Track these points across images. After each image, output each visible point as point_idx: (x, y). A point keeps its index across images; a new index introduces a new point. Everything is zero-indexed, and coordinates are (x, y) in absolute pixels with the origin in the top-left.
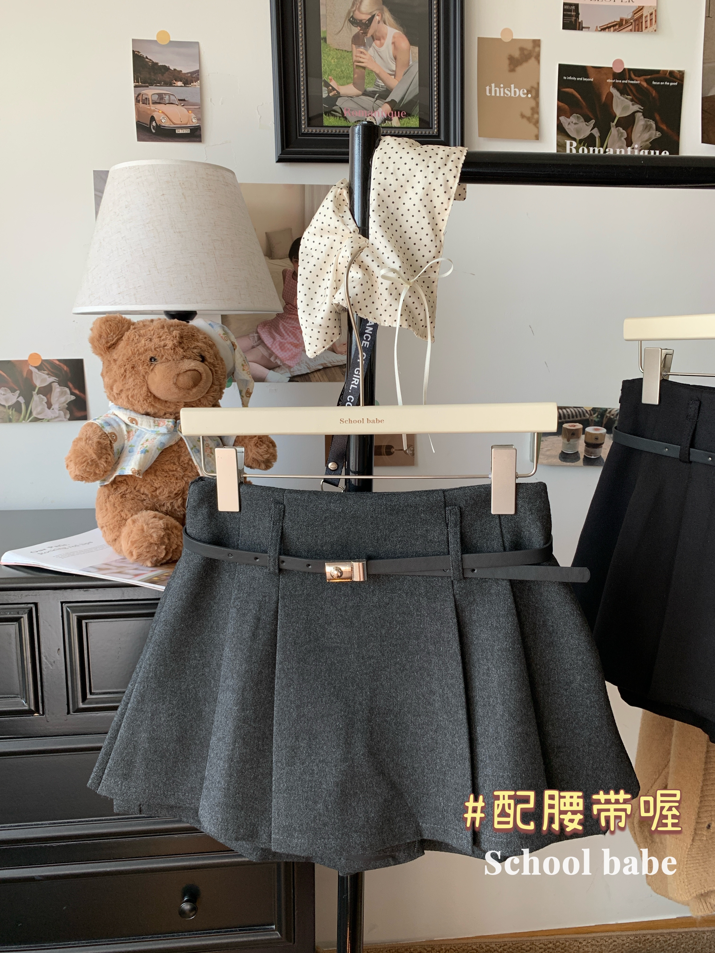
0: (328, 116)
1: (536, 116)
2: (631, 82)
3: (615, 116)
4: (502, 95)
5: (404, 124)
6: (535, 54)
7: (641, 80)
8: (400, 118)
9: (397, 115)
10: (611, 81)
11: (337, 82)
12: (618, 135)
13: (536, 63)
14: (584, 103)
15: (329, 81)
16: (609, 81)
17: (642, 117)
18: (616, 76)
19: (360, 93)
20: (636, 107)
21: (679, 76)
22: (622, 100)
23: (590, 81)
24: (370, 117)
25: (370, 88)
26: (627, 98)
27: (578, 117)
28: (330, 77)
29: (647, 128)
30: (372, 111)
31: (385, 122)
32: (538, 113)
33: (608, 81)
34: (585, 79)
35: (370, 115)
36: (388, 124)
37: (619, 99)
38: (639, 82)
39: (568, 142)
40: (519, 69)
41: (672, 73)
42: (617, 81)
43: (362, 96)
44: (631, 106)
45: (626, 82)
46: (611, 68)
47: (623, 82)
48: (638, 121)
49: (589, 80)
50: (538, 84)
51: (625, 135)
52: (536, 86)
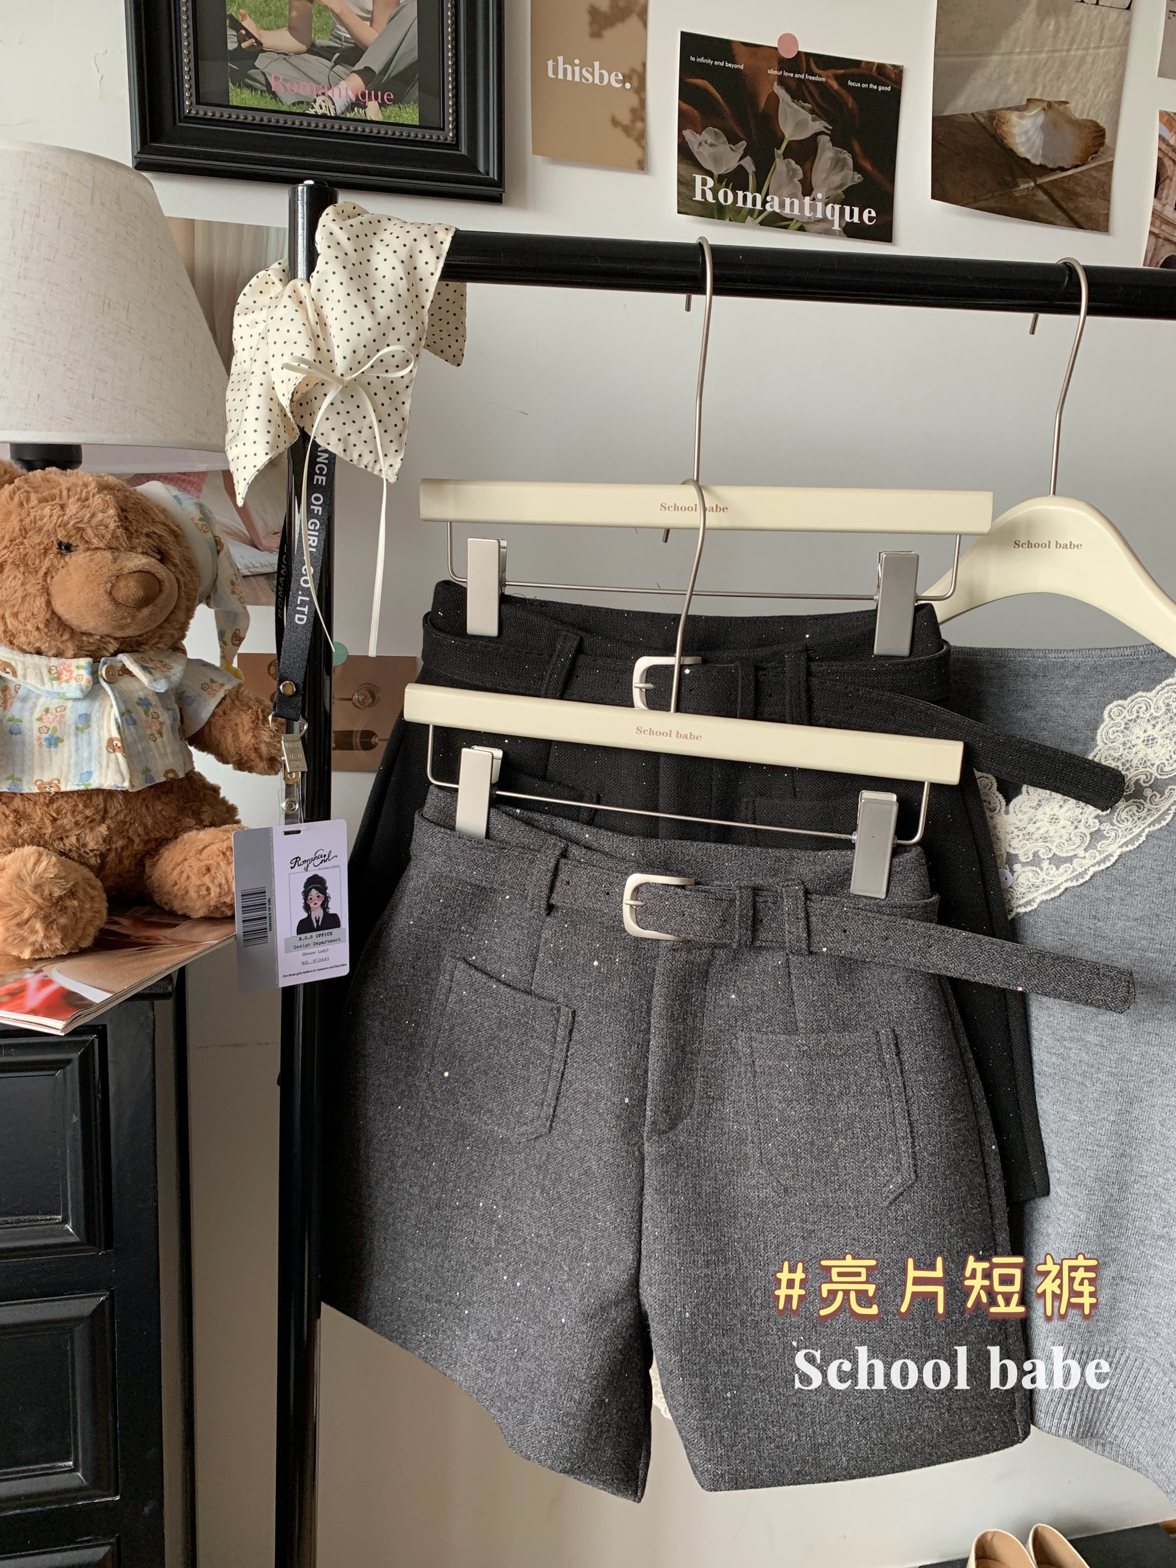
0: (239, 86)
1: (639, 125)
2: (810, 78)
3: (783, 139)
4: (577, 79)
5: (389, 117)
6: (638, 9)
7: (827, 77)
8: (382, 105)
9: (376, 99)
10: (776, 73)
11: (257, 21)
12: (788, 171)
13: (640, 25)
14: (727, 110)
15: (240, 19)
16: (772, 72)
17: (830, 144)
18: (784, 64)
19: (304, 48)
20: (819, 125)
21: (893, 76)
22: (795, 110)
23: (739, 69)
24: (322, 98)
25: (323, 41)
26: (802, 107)
27: (716, 133)
28: (242, 11)
29: (839, 164)
30: (326, 85)
31: (353, 110)
32: (643, 120)
33: (770, 72)
34: (730, 65)
35: (323, 94)
36: (358, 113)
37: (790, 107)
38: (824, 79)
39: (699, 178)
40: (609, 34)
41: (881, 67)
42: (786, 74)
43: (307, 56)
44: (810, 121)
45: (802, 76)
46: (776, 48)
47: (797, 76)
48: (823, 151)
49: (736, 66)
50: (644, 65)
51: (800, 174)
52: (639, 68)
